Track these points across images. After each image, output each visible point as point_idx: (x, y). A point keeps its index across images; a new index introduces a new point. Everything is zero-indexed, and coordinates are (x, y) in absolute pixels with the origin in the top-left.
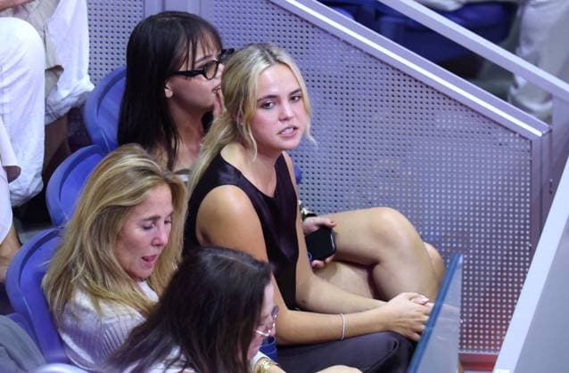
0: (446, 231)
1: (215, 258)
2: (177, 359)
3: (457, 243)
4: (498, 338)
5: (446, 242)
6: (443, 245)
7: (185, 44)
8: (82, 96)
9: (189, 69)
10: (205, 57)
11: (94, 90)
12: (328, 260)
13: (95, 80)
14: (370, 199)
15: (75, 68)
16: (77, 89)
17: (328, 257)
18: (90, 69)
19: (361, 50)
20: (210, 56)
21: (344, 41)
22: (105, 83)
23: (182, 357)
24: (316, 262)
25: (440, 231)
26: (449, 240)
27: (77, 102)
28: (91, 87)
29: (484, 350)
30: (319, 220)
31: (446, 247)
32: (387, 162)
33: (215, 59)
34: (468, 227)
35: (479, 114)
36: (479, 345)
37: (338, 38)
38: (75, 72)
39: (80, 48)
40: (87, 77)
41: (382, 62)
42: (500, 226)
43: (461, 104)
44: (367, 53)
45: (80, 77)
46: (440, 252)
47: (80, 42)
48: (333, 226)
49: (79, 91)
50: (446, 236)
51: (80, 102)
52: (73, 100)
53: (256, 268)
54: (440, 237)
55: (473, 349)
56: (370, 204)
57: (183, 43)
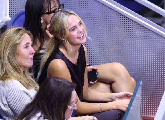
0: (137, 72)
1: (55, 80)
2: (41, 116)
3: (141, 76)
4: (156, 109)
5: (137, 76)
6: (136, 77)
7: (47, 2)
8: (6, 22)
9: (49, 11)
10: (54, 7)
11: (11, 20)
12: (95, 81)
13: (11, 16)
14: (110, 60)
15: (4, 12)
16: (5, 20)
17: (95, 80)
18: (9, 12)
19: (107, 7)
20: (56, 6)
21: (101, 3)
22: (15, 18)
23: (43, 115)
24: (91, 82)
25: (135, 72)
26: (138, 75)
27: (5, 24)
28: (10, 19)
29: (150, 115)
30: (92, 67)
31: (137, 78)
32: (116, 47)
33: (57, 7)
34: (145, 71)
35: (149, 30)
36: (149, 113)
37: (99, 2)
38: (4, 13)
39: (6, 5)
40: (8, 16)
41: (115, 11)
42: (156, 70)
43: (143, 26)
44: (109, 8)
45: (6, 15)
46: (135, 80)
47: (6, 3)
48: (97, 70)
49: (5, 21)
50: (137, 74)
51: (6, 24)
52: (3, 24)
53: (69, 84)
54: (135, 74)
55: (146, 115)
56: (110, 62)
57: (46, 2)
